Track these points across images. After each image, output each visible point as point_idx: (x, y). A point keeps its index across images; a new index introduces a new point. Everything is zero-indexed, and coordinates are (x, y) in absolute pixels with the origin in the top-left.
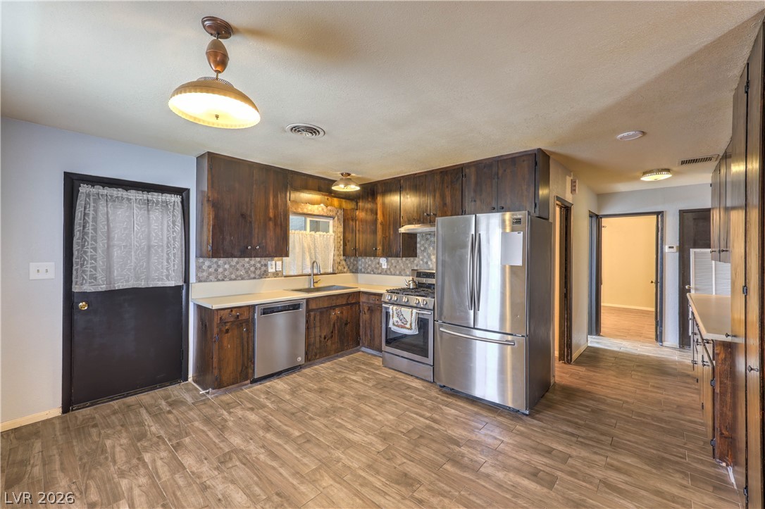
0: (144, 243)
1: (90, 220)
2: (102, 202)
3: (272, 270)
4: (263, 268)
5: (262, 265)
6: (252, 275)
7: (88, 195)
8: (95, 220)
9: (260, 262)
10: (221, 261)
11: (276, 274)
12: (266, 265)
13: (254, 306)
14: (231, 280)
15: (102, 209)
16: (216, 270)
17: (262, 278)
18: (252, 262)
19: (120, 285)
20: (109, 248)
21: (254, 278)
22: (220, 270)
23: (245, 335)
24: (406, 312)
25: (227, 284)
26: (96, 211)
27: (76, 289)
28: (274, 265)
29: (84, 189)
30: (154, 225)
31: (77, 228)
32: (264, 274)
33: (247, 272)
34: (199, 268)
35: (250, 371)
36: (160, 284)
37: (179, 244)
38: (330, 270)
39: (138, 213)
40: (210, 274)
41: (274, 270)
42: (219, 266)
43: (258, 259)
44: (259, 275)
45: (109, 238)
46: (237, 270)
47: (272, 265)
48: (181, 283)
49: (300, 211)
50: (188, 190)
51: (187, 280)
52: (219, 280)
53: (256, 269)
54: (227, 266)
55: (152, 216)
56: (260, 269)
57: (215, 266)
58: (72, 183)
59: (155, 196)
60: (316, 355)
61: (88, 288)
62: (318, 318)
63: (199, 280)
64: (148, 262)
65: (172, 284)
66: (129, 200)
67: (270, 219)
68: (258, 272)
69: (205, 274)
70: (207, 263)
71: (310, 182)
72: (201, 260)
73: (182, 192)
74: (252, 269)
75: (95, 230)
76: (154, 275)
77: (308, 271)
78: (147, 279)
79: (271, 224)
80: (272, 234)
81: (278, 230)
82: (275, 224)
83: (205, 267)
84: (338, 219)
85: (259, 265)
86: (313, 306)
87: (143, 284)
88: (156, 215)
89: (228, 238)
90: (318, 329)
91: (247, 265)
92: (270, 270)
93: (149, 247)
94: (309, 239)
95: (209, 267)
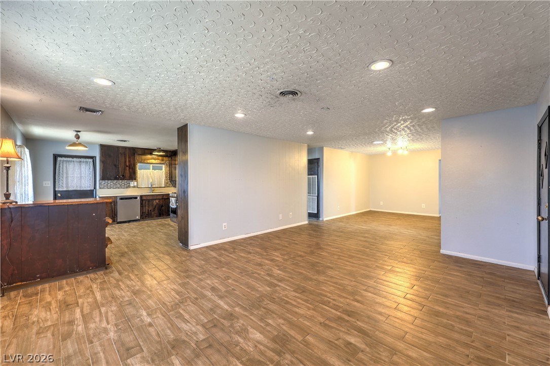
0: (79, 175)
1: (61, 168)
2: (65, 163)
3: (132, 185)
4: (128, 185)
5: (127, 183)
7: (60, 161)
8: (63, 168)
10: (109, 182)
11: (134, 187)
12: (129, 183)
13: (117, 197)
14: (114, 188)
15: (65, 165)
16: (107, 185)
17: (127, 188)
18: (123, 182)
19: (70, 189)
20: (67, 177)
21: (124, 188)
22: (109, 185)
23: (113, 207)
24: (173, 199)
25: (112, 190)
26: (63, 166)
27: (57, 189)
28: (133, 184)
29: (59, 159)
30: (82, 169)
31: (57, 171)
32: (129, 187)
33: (121, 186)
34: (100, 184)
35: (116, 219)
36: (85, 189)
37: (92, 175)
38: (163, 186)
39: (77, 166)
40: (105, 186)
42: (108, 183)
43: (126, 181)
45: (67, 174)
46: (116, 185)
48: (92, 188)
49: (146, 162)
50: (96, 157)
51: (95, 188)
52: (108, 188)
53: (125, 184)
54: (112, 184)
55: (82, 166)
58: (55, 157)
59: (83, 160)
60: (146, 217)
61: (60, 189)
62: (147, 203)
63: (100, 188)
64: (80, 182)
65: (89, 189)
66: (73, 161)
67: (127, 166)
68: (125, 186)
69: (103, 186)
70: (103, 182)
71: (146, 151)
72: (101, 181)
73: (93, 158)
74: (123, 185)
75: (63, 171)
76: (83, 186)
77: (150, 186)
78: (80, 187)
79: (128, 168)
80: (128, 171)
81: (131, 170)
82: (130, 168)
83: (102, 184)
84: (166, 165)
86: (144, 198)
87: (79, 189)
88: (83, 166)
89: (109, 173)
90: (147, 207)
91: (120, 183)
92: (131, 185)
93: (81, 177)
94: (151, 173)
95: (104, 184)
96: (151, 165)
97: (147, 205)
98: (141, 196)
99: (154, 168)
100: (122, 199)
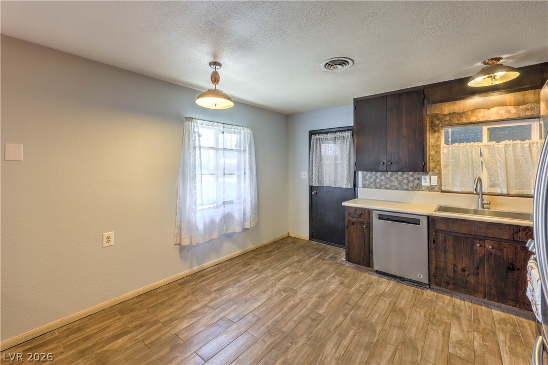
3: (426, 183)
4: (416, 182)
5: (415, 179)
6: (405, 187)
7: (314, 140)
9: (412, 176)
10: (378, 174)
11: (431, 188)
12: (419, 179)
13: (372, 210)
14: (386, 188)
16: (375, 180)
17: (414, 190)
18: (405, 176)
21: (407, 190)
22: (378, 180)
25: (383, 191)
26: (316, 147)
27: (312, 184)
28: (428, 179)
29: (313, 137)
32: (418, 187)
33: (400, 184)
34: (364, 178)
39: (331, 146)
40: (371, 183)
41: (428, 184)
42: (377, 177)
43: (411, 173)
44: (412, 188)
46: (392, 181)
47: (425, 179)
48: (351, 186)
51: (355, 186)
52: (377, 188)
53: (409, 181)
54: (383, 178)
55: (338, 146)
56: (413, 182)
57: (374, 177)
58: (311, 135)
62: (451, 243)
63: (364, 186)
67: (404, 137)
68: (411, 184)
69: (367, 182)
70: (369, 175)
72: (365, 172)
74: (405, 181)
80: (405, 149)
81: (412, 146)
83: (367, 178)
85: (411, 179)
89: (367, 157)
91: (400, 178)
92: (424, 184)
94: (485, 152)
95: (370, 178)
96: (485, 129)
97: (451, 249)
98: (431, 220)
99: (495, 136)
100: (381, 217)
